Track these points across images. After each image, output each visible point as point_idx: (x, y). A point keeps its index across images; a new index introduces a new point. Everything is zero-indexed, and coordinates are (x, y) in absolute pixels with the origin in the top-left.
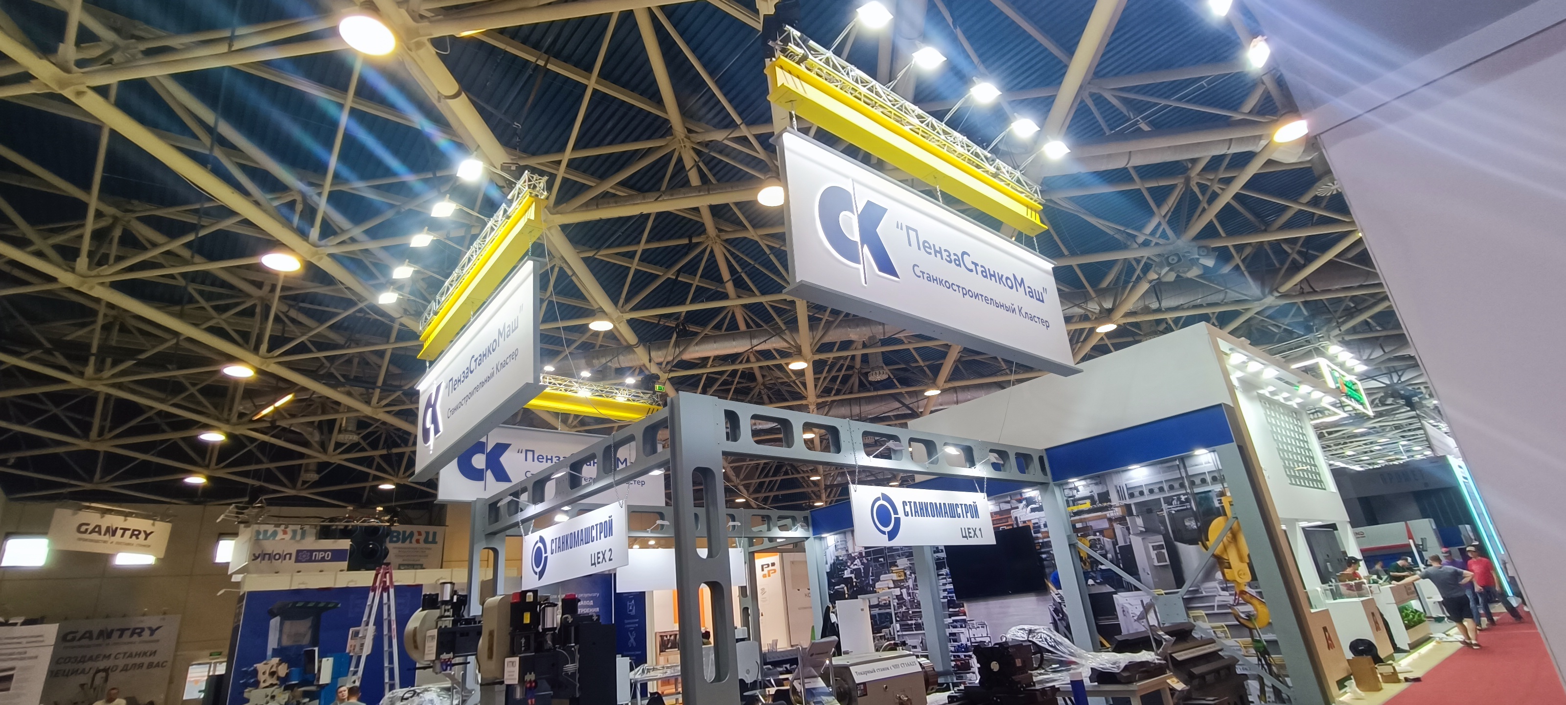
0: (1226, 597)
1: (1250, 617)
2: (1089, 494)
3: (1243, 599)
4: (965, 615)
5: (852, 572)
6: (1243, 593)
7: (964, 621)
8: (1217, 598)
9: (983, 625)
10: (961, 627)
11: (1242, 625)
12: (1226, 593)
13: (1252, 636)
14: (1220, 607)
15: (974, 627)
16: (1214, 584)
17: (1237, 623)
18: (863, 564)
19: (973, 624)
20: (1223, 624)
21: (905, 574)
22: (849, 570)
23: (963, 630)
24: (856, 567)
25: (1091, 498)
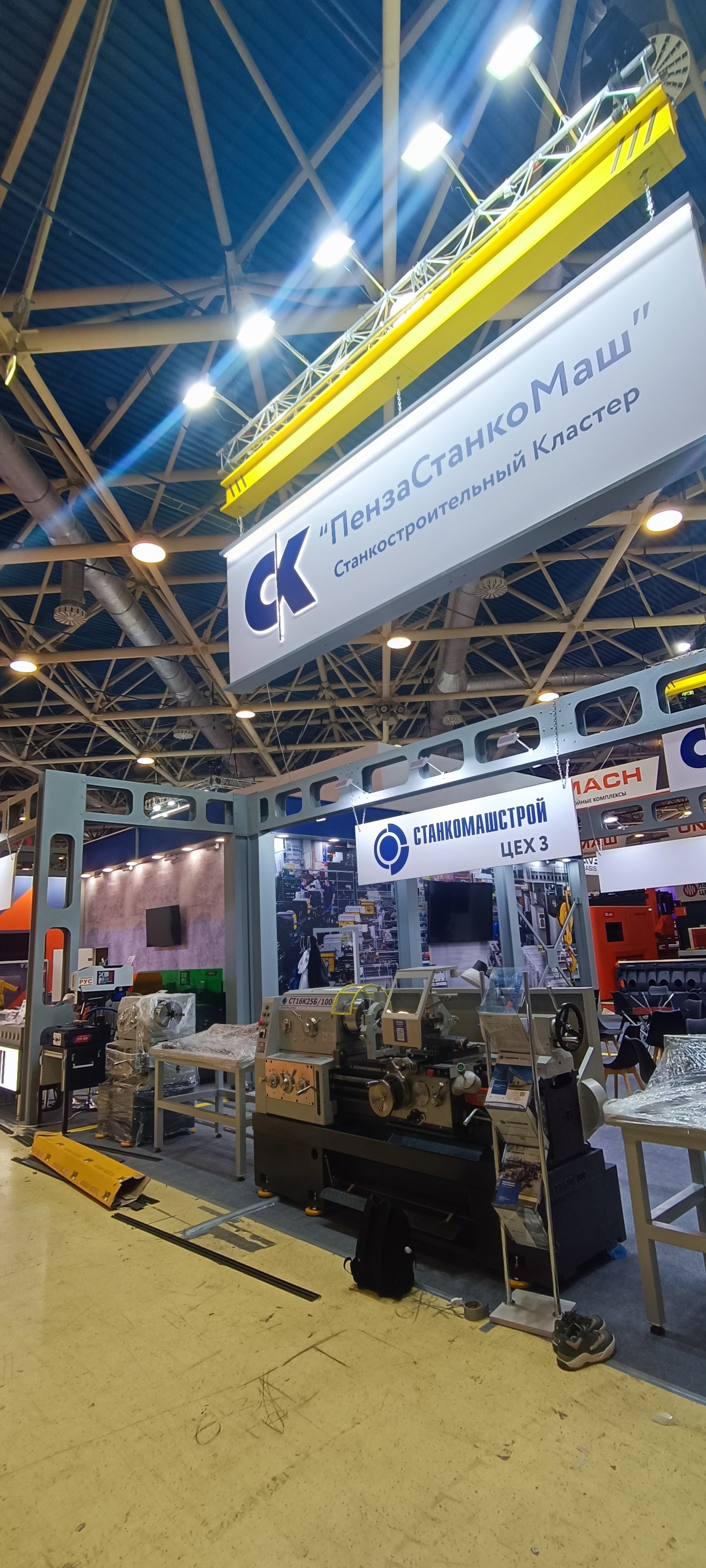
3: (569, 954)
18: (323, 887)
21: (375, 909)
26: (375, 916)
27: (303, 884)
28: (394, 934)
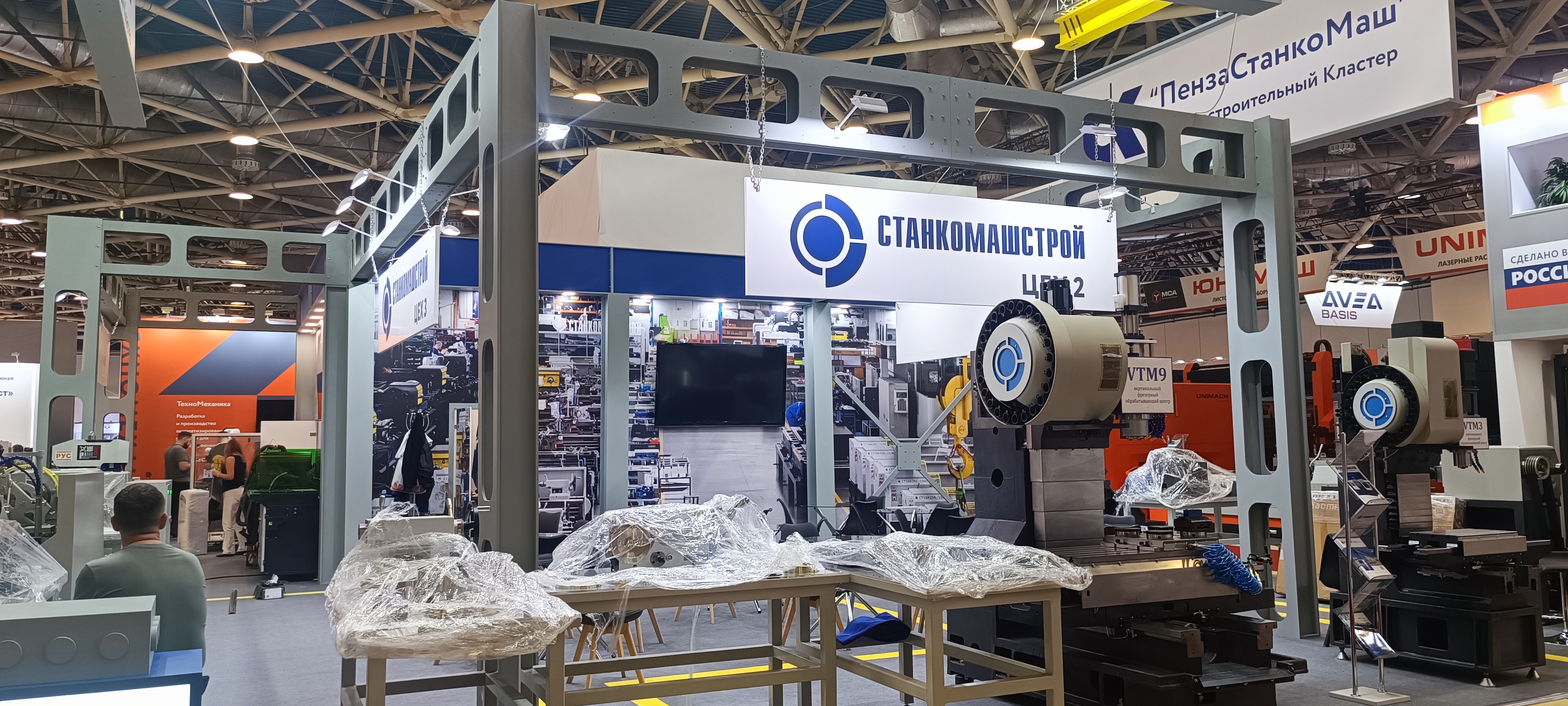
0: (946, 449)
1: (959, 468)
2: (848, 326)
3: (958, 452)
4: (658, 446)
5: (441, 362)
6: (959, 446)
7: (655, 456)
8: (939, 450)
9: (683, 463)
10: (648, 463)
11: (952, 475)
12: (946, 446)
13: (957, 486)
14: (939, 458)
15: (668, 464)
16: (939, 436)
17: (948, 473)
18: (471, 351)
19: (668, 461)
20: (938, 473)
21: (562, 380)
22: (435, 357)
23: (650, 468)
24: (452, 354)
25: (849, 330)
26: (562, 388)
27: (436, 347)
28: (596, 414)
